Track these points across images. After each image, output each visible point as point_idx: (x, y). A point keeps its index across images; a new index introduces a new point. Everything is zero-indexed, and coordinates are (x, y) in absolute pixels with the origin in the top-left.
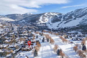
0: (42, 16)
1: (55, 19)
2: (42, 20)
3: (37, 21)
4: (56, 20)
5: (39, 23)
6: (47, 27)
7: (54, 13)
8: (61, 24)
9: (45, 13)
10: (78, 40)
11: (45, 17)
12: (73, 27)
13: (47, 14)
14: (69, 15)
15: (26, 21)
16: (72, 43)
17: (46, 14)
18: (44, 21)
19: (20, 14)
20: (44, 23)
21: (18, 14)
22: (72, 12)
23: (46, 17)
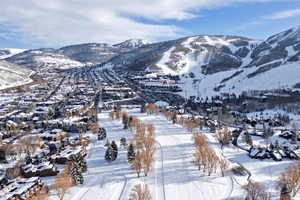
0: (173, 48)
1: (218, 61)
2: (167, 64)
3: (148, 69)
4: (220, 62)
5: (154, 75)
6: (176, 89)
7: (220, 36)
8: (235, 78)
9: (185, 39)
10: (275, 159)
11: (180, 53)
12: (276, 92)
13: (191, 44)
14: (274, 46)
15: (114, 68)
16: (239, 171)
17: (191, 40)
18: (175, 68)
19: (105, 45)
20: (173, 73)
21: (98, 45)
22: (287, 33)
23: (186, 51)
